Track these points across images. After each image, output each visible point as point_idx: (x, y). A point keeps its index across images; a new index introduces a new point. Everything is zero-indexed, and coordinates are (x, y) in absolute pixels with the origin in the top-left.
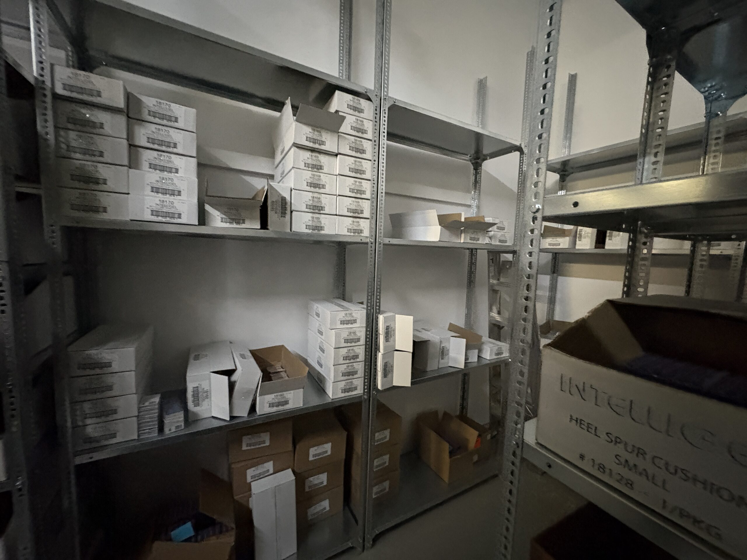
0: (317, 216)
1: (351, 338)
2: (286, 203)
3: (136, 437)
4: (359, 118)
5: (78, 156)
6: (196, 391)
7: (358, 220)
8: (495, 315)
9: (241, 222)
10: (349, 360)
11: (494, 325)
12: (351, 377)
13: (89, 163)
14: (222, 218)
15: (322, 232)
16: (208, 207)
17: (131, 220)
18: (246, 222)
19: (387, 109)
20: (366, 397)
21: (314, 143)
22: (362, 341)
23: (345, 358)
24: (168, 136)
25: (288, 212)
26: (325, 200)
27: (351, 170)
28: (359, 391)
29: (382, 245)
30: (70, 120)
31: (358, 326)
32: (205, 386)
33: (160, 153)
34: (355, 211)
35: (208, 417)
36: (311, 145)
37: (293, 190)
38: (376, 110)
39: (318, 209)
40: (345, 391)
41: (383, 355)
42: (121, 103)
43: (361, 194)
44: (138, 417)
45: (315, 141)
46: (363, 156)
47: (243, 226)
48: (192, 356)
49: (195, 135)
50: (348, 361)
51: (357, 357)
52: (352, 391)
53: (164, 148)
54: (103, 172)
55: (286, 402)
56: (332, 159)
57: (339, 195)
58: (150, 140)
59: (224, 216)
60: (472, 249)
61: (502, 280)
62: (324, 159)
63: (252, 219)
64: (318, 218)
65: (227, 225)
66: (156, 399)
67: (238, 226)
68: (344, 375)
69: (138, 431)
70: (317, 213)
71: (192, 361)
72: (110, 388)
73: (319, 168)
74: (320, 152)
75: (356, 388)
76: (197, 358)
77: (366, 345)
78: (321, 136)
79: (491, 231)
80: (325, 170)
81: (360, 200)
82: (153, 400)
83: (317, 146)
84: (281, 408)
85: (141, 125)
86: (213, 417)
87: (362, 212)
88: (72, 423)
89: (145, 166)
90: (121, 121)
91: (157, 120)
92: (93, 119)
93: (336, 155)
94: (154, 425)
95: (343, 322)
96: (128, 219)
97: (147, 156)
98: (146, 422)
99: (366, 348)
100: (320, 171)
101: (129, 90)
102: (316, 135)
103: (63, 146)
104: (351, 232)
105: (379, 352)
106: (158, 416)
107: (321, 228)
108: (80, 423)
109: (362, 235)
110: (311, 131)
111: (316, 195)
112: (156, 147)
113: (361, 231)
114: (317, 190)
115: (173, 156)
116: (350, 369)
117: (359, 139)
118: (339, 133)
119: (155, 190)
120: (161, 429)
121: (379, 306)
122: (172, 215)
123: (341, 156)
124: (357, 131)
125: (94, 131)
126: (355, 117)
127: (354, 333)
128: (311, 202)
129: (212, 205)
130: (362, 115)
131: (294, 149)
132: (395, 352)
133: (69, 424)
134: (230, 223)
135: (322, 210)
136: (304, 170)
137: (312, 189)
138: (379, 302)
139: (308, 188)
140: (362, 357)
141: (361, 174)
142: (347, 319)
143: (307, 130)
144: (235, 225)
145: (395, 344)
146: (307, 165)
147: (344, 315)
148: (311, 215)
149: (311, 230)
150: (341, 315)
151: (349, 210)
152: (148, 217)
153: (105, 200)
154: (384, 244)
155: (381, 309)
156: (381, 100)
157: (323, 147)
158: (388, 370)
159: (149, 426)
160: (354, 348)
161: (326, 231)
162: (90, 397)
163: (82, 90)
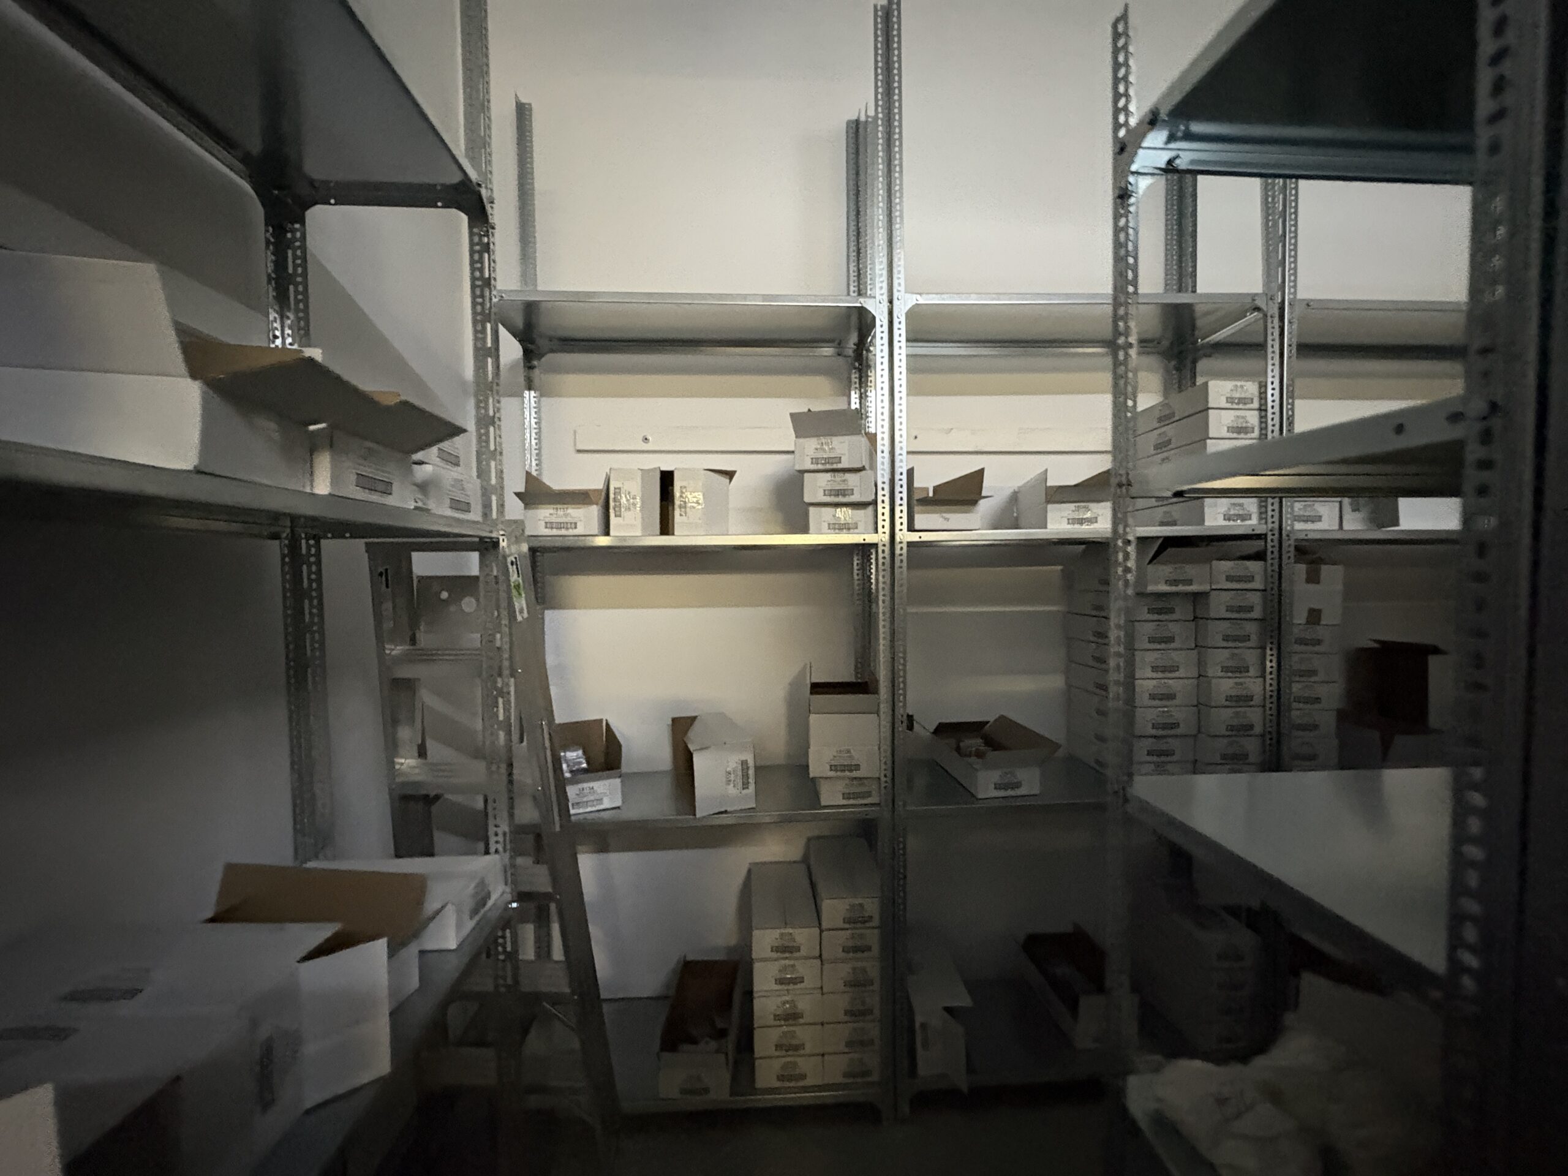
8: (407, 763)
11: (406, 798)
61: (425, 639)
79: (421, 463)
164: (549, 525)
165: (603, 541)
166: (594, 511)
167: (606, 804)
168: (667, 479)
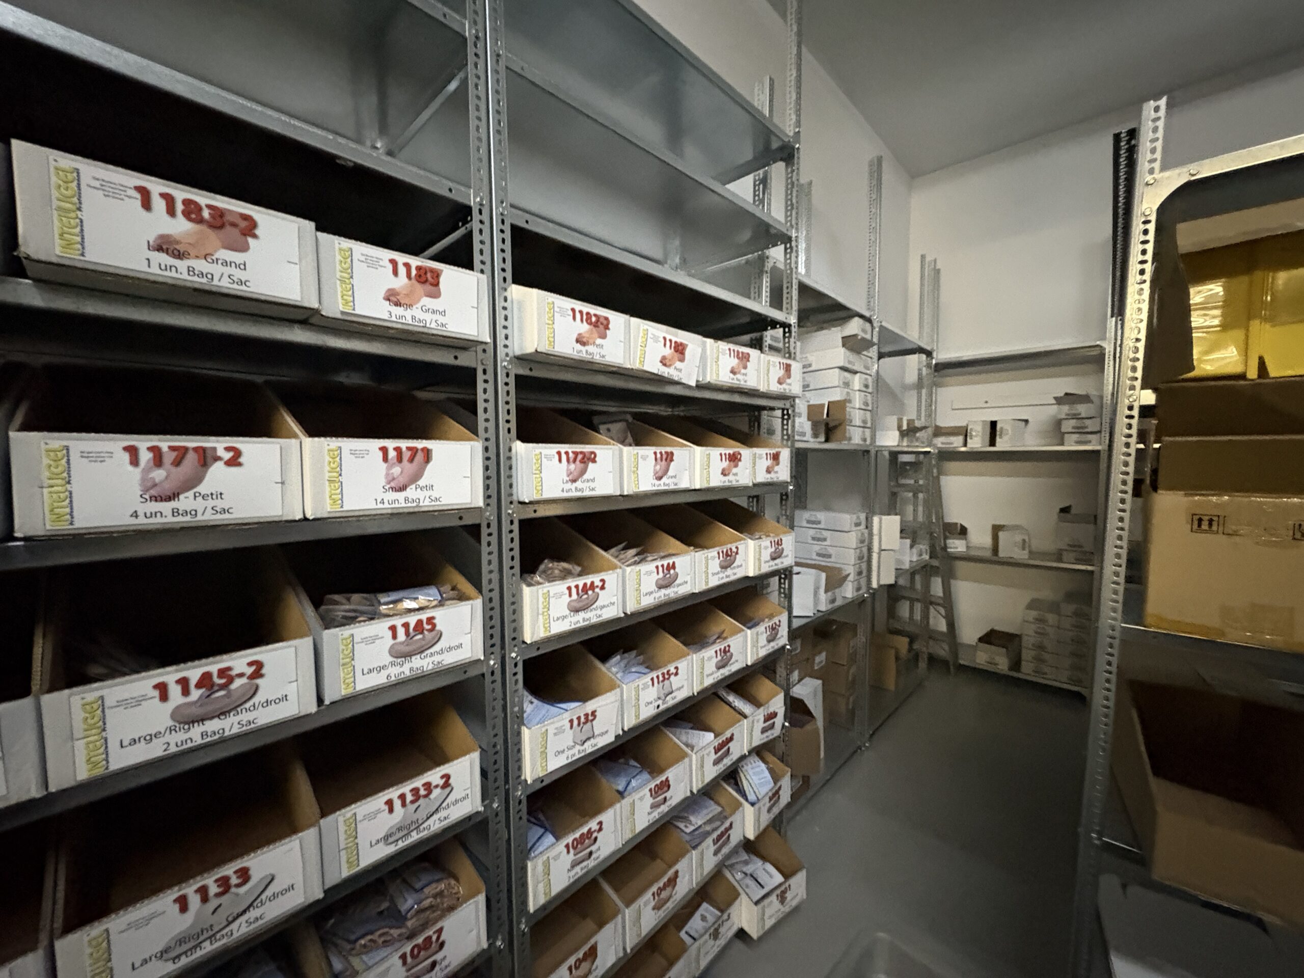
7: (865, 429)
10: (860, 560)
12: (860, 576)
22: (866, 542)
27: (863, 385)
28: (863, 590)
36: (850, 366)
40: (857, 590)
41: (878, 554)
43: (867, 406)
51: (863, 557)
52: (860, 591)
55: (835, 600)
56: (853, 376)
57: (858, 409)
62: (850, 377)
68: (857, 574)
81: (866, 412)
84: (833, 605)
87: (867, 422)
100: (849, 387)
104: (862, 441)
105: (874, 552)
109: (867, 443)
113: (866, 440)
118: (860, 354)
123: (859, 374)
131: (838, 370)
132: (882, 552)
140: (866, 557)
151: (862, 421)
164: (943, 443)
165: (963, 449)
166: (961, 439)
167: (959, 550)
168: (993, 424)
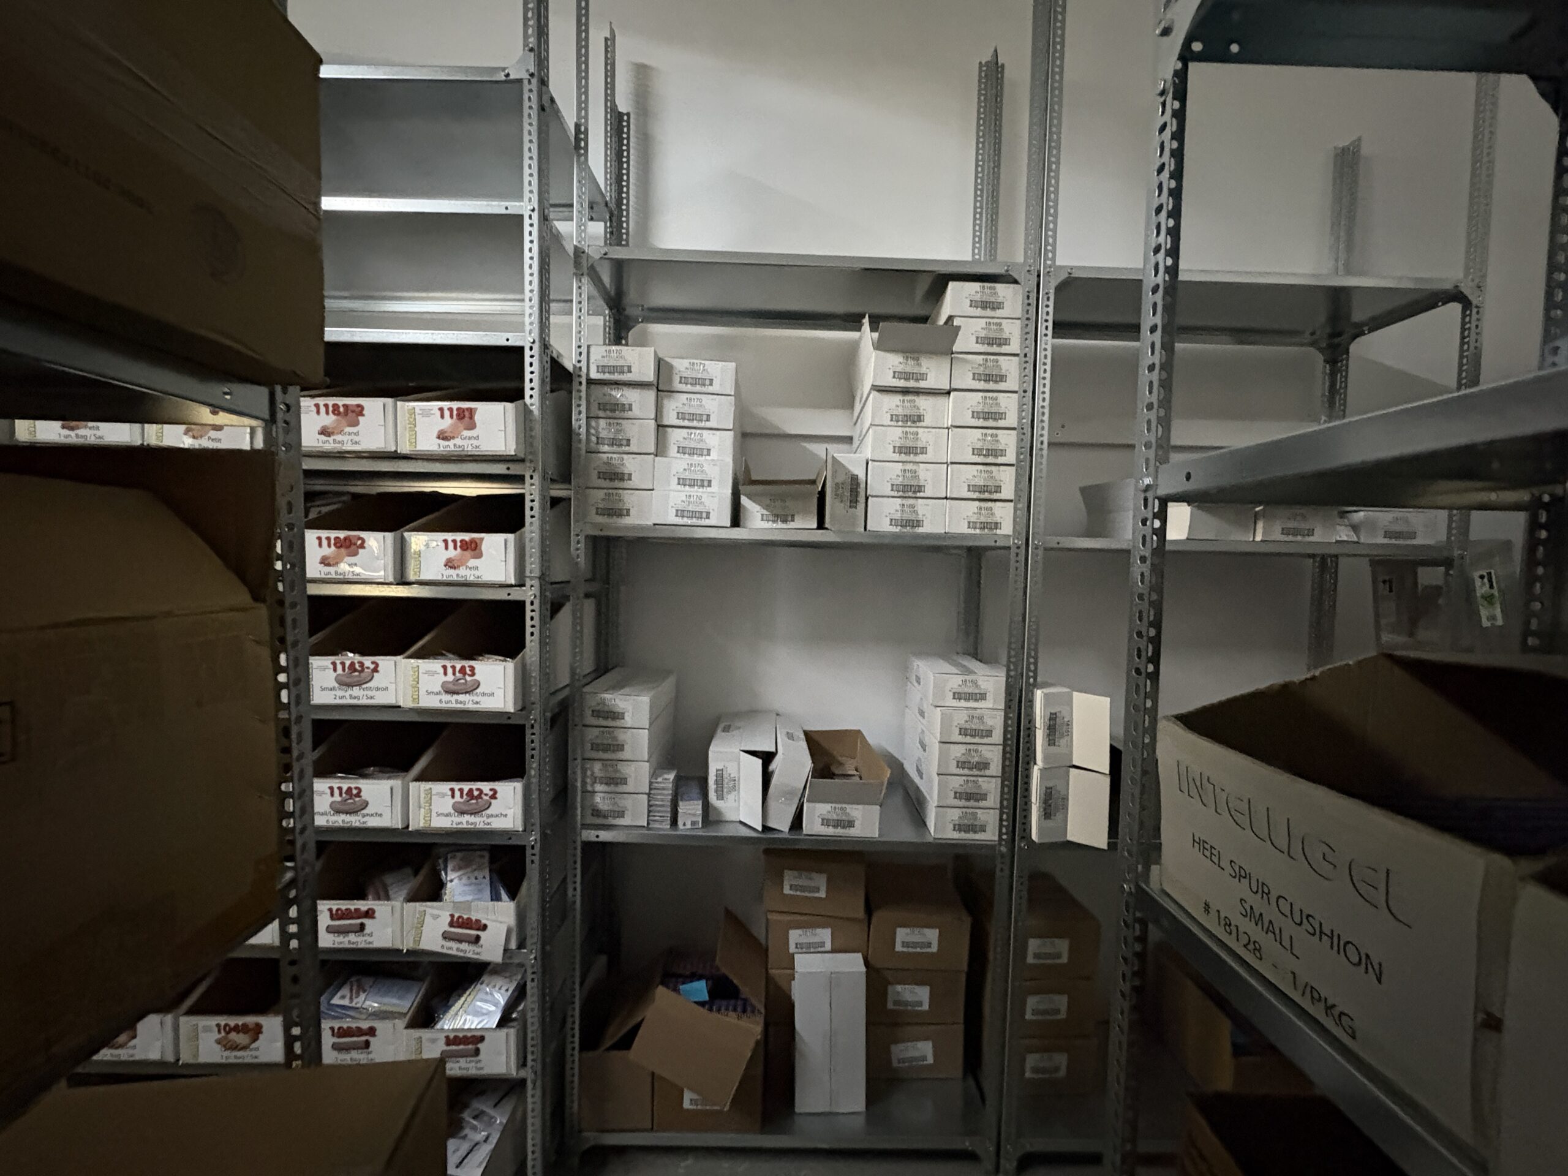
0: (911, 501)
1: (974, 727)
2: (858, 485)
3: (645, 825)
4: (992, 321)
5: (606, 448)
6: (720, 775)
7: (990, 504)
9: (790, 519)
10: (970, 769)
12: (972, 803)
13: (614, 456)
14: (762, 515)
15: (920, 530)
16: (744, 500)
17: (655, 524)
18: (796, 517)
19: (1052, 291)
20: (1003, 849)
21: (907, 379)
22: (998, 736)
23: (961, 764)
24: (701, 406)
25: (862, 499)
26: (925, 474)
27: (975, 415)
28: (990, 835)
29: (1040, 552)
30: (602, 406)
31: (991, 706)
32: (731, 770)
33: (689, 431)
34: (983, 489)
35: (734, 819)
36: (902, 383)
37: (870, 462)
38: (1028, 297)
39: (913, 489)
40: (959, 828)
41: (1043, 771)
42: (650, 376)
43: (996, 456)
44: (649, 794)
45: (907, 376)
46: (1002, 386)
47: (792, 525)
48: (721, 726)
49: (733, 398)
50: (966, 771)
51: (985, 765)
52: (975, 832)
53: (695, 424)
54: (630, 464)
55: (850, 824)
56: (941, 400)
57: (952, 463)
58: (680, 416)
59: (765, 512)
60: (1323, 558)
62: (924, 404)
63: (805, 512)
64: (912, 506)
65: (770, 525)
66: (671, 776)
67: (784, 526)
68: (958, 795)
69: (648, 816)
70: (910, 497)
71: (719, 733)
72: (620, 748)
73: (917, 419)
74: (918, 392)
75: (983, 829)
76: (727, 729)
77: (1005, 745)
78: (919, 365)
80: (928, 421)
81: (993, 468)
82: (666, 776)
83: (911, 384)
84: (840, 831)
85: (670, 396)
86: (741, 822)
87: (998, 489)
88: (582, 787)
89: (673, 450)
90: (650, 395)
91: (689, 388)
92: (624, 401)
93: (949, 393)
94: (666, 812)
95: (958, 696)
96: (650, 523)
97: (676, 437)
98: (656, 805)
99: (1004, 752)
100: (918, 424)
101: (660, 355)
102: (910, 367)
103: (594, 439)
104: (975, 528)
105: (1035, 763)
106: (672, 800)
107: (918, 523)
108: (589, 788)
109: (998, 532)
110: (901, 359)
111: (909, 467)
112: (686, 423)
113: (997, 525)
114: (912, 458)
115: (705, 432)
116: (971, 788)
117: (992, 357)
118: (952, 353)
119: (682, 482)
120: (674, 822)
121: (1035, 672)
122: (698, 515)
123: (956, 393)
124: (988, 344)
125: (622, 414)
126: (984, 320)
127: (981, 718)
128: (901, 479)
129: (750, 497)
130: (999, 313)
131: (874, 394)
132: (1072, 770)
133: (579, 784)
134: (773, 521)
135: (920, 492)
136: (889, 426)
137: (903, 457)
138: (1036, 664)
139: (896, 457)
140: (996, 768)
141: (995, 419)
142: (966, 690)
143: (895, 361)
144: (780, 525)
145: (1071, 753)
146: (894, 418)
147: (961, 683)
148: (899, 501)
149: (899, 528)
150: (955, 682)
151: (971, 488)
152: (672, 519)
153: (630, 499)
154: (1045, 549)
155: (1039, 679)
156: (1039, 276)
157: (922, 384)
158: (1054, 804)
159: (662, 812)
160: (980, 748)
161: (926, 529)
162: (601, 755)
163: (614, 369)
